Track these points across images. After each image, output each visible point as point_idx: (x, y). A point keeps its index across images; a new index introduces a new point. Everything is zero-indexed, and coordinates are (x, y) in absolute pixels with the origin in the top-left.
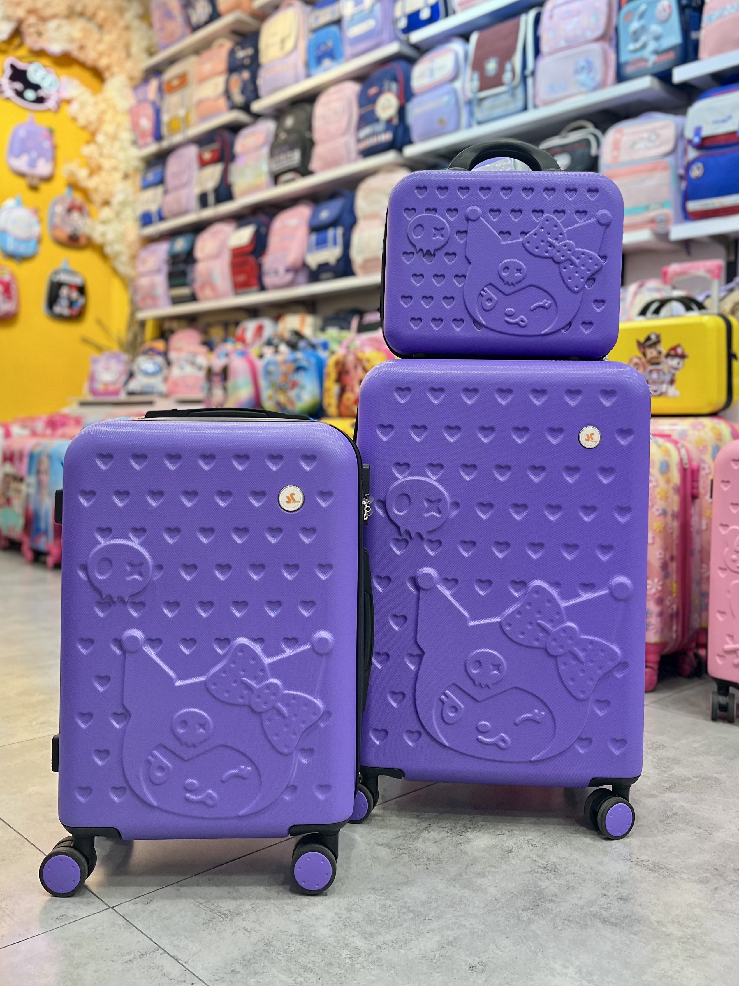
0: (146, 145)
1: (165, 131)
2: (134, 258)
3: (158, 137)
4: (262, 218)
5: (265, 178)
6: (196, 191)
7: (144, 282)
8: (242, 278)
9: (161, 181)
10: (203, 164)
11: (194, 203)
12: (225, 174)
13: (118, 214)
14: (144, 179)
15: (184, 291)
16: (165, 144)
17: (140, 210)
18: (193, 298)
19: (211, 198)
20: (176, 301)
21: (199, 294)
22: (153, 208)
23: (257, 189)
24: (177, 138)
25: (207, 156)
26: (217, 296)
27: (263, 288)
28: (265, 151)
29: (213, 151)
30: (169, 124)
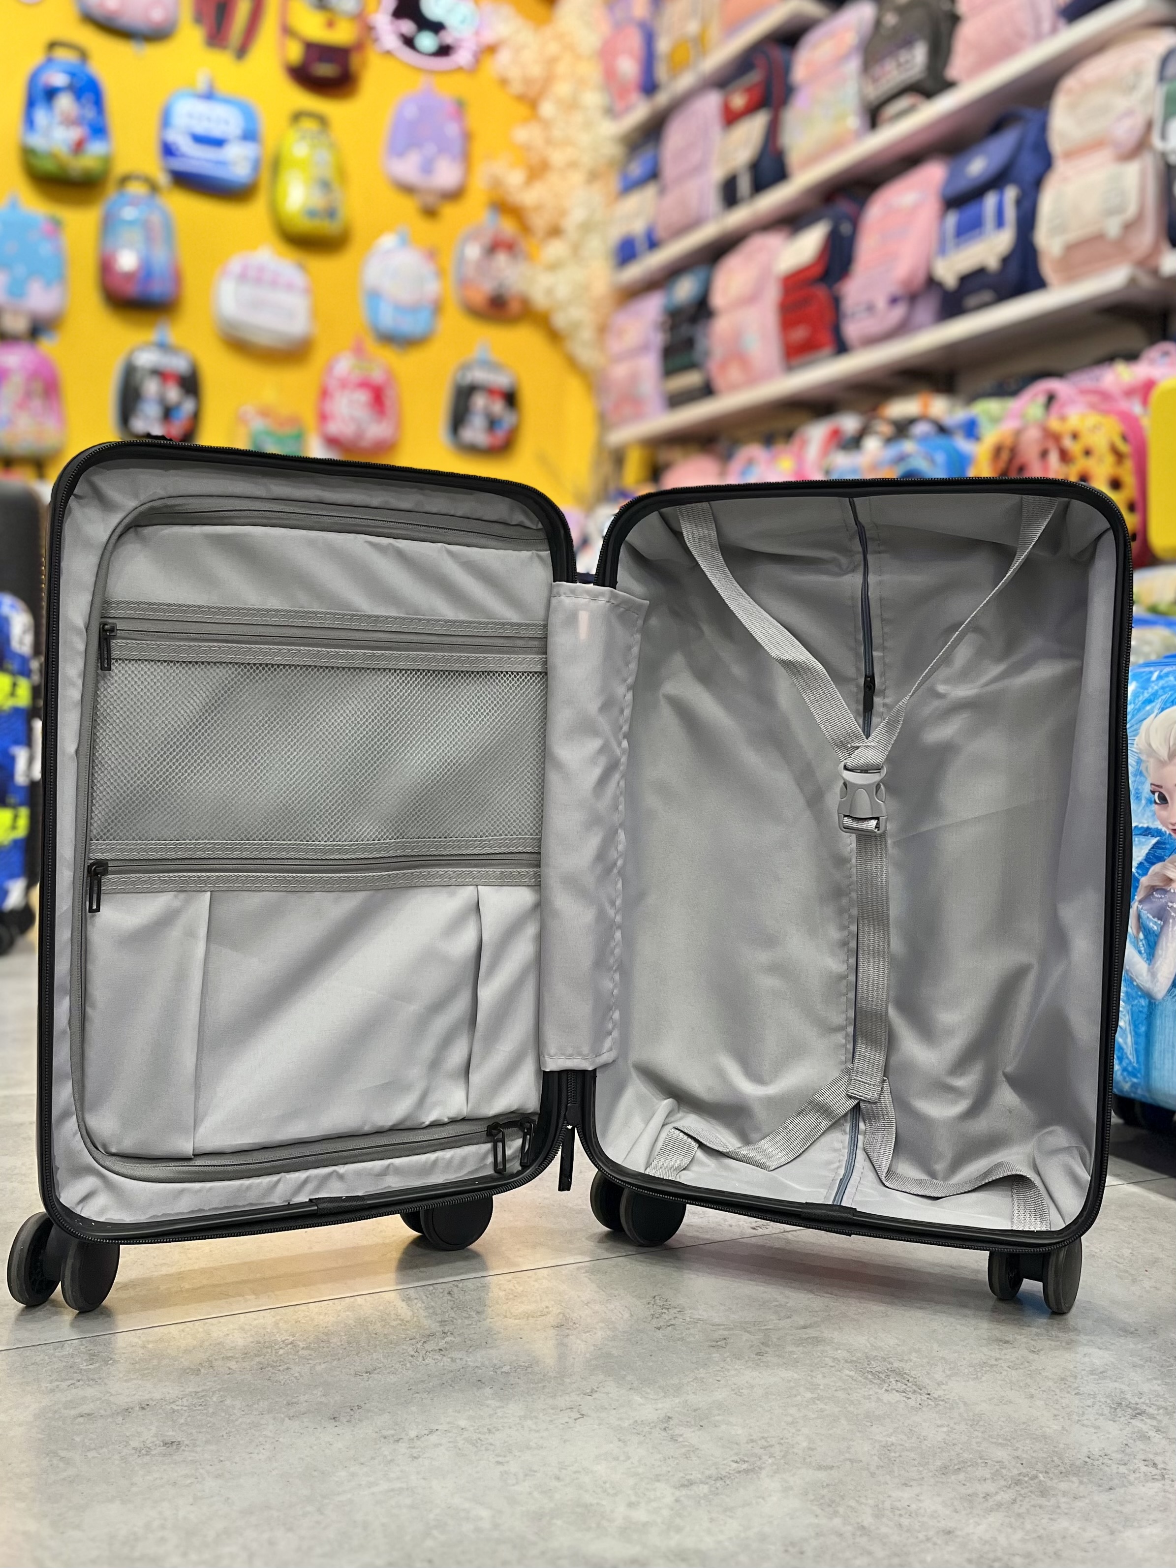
0: (628, 109)
1: (662, 72)
2: (603, 329)
3: (649, 87)
4: (844, 206)
5: (853, 121)
6: (717, 174)
7: (620, 372)
8: (800, 334)
9: (653, 175)
10: (731, 118)
11: (712, 200)
12: (773, 131)
13: (576, 249)
14: (624, 176)
15: (690, 379)
16: (662, 99)
17: (615, 234)
18: (707, 391)
19: (744, 185)
20: (676, 401)
21: (719, 382)
22: (638, 227)
23: (836, 145)
24: (685, 81)
25: (739, 101)
26: (752, 379)
27: (842, 348)
28: (853, 65)
29: (749, 90)
30: (671, 56)
